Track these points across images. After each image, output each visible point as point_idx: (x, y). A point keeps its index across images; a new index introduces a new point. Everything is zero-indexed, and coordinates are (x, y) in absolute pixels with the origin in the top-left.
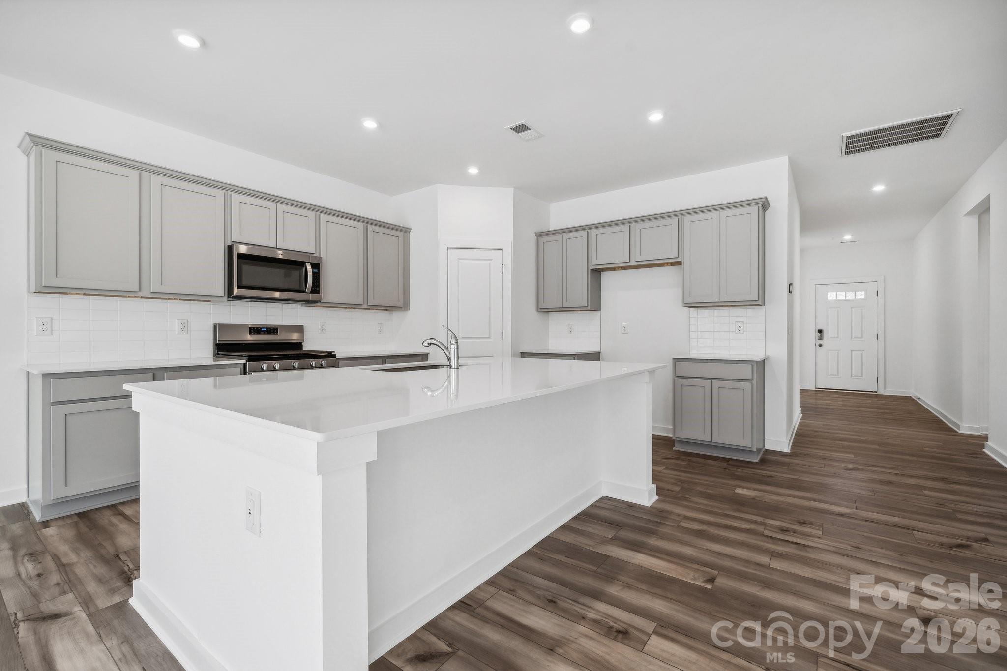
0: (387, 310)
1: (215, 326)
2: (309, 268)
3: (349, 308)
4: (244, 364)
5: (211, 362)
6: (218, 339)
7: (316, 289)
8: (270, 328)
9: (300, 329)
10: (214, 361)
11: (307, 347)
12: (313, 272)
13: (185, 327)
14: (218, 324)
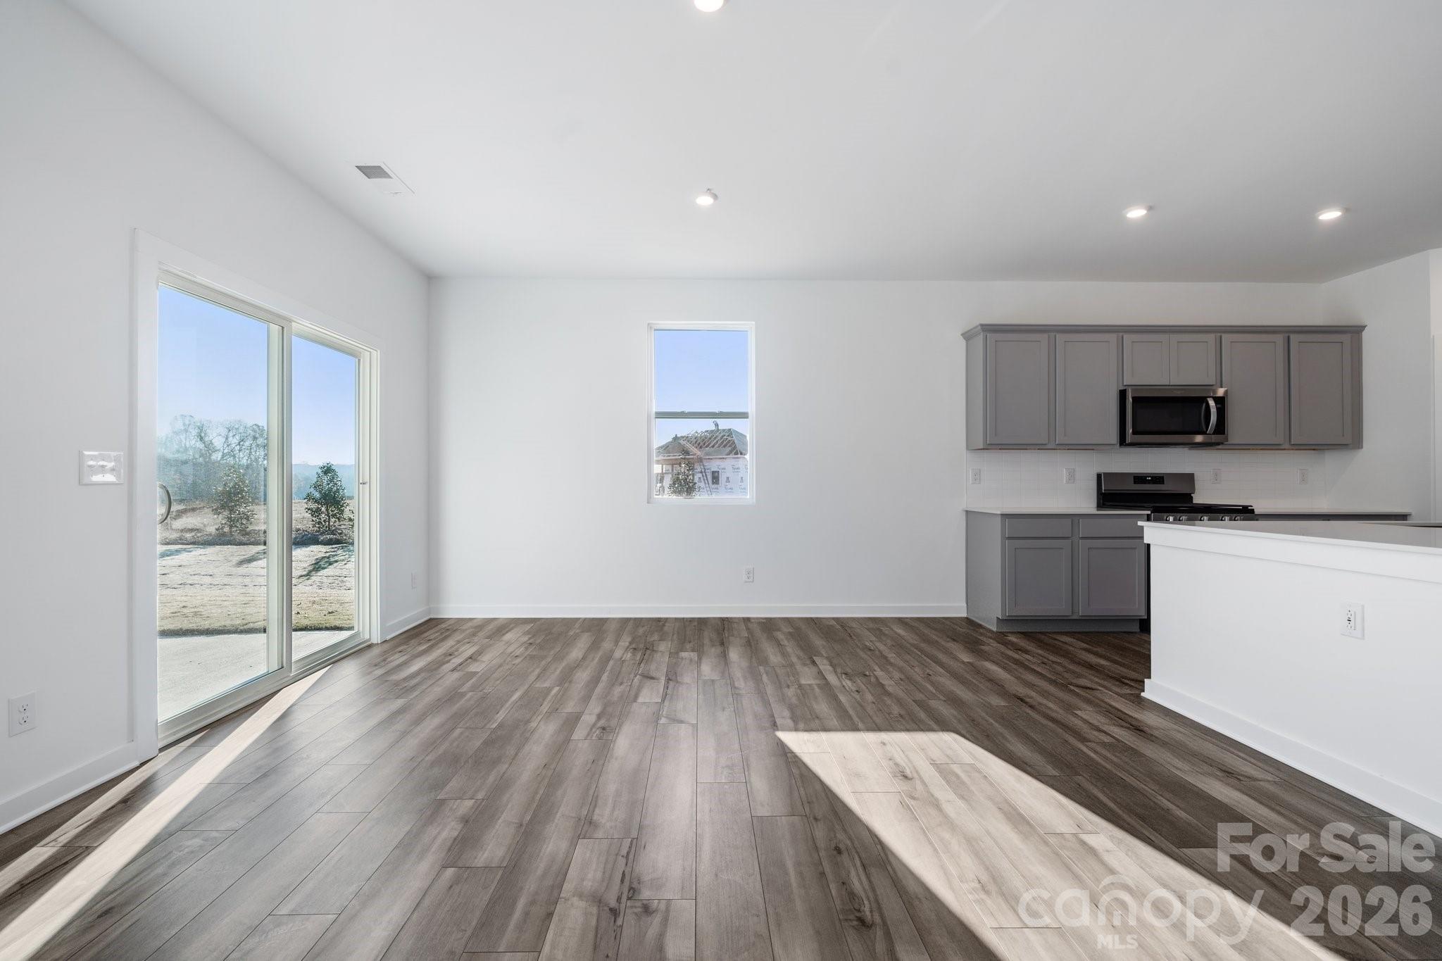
0: (1314, 450)
1: (1099, 476)
2: (1212, 403)
3: (1253, 449)
4: (1148, 515)
5: (1094, 511)
6: (1103, 488)
7: (1221, 428)
8: (1155, 477)
9: (1190, 478)
10: (1098, 510)
11: (1198, 499)
12: (1217, 409)
13: (1072, 477)
14: (1104, 473)
